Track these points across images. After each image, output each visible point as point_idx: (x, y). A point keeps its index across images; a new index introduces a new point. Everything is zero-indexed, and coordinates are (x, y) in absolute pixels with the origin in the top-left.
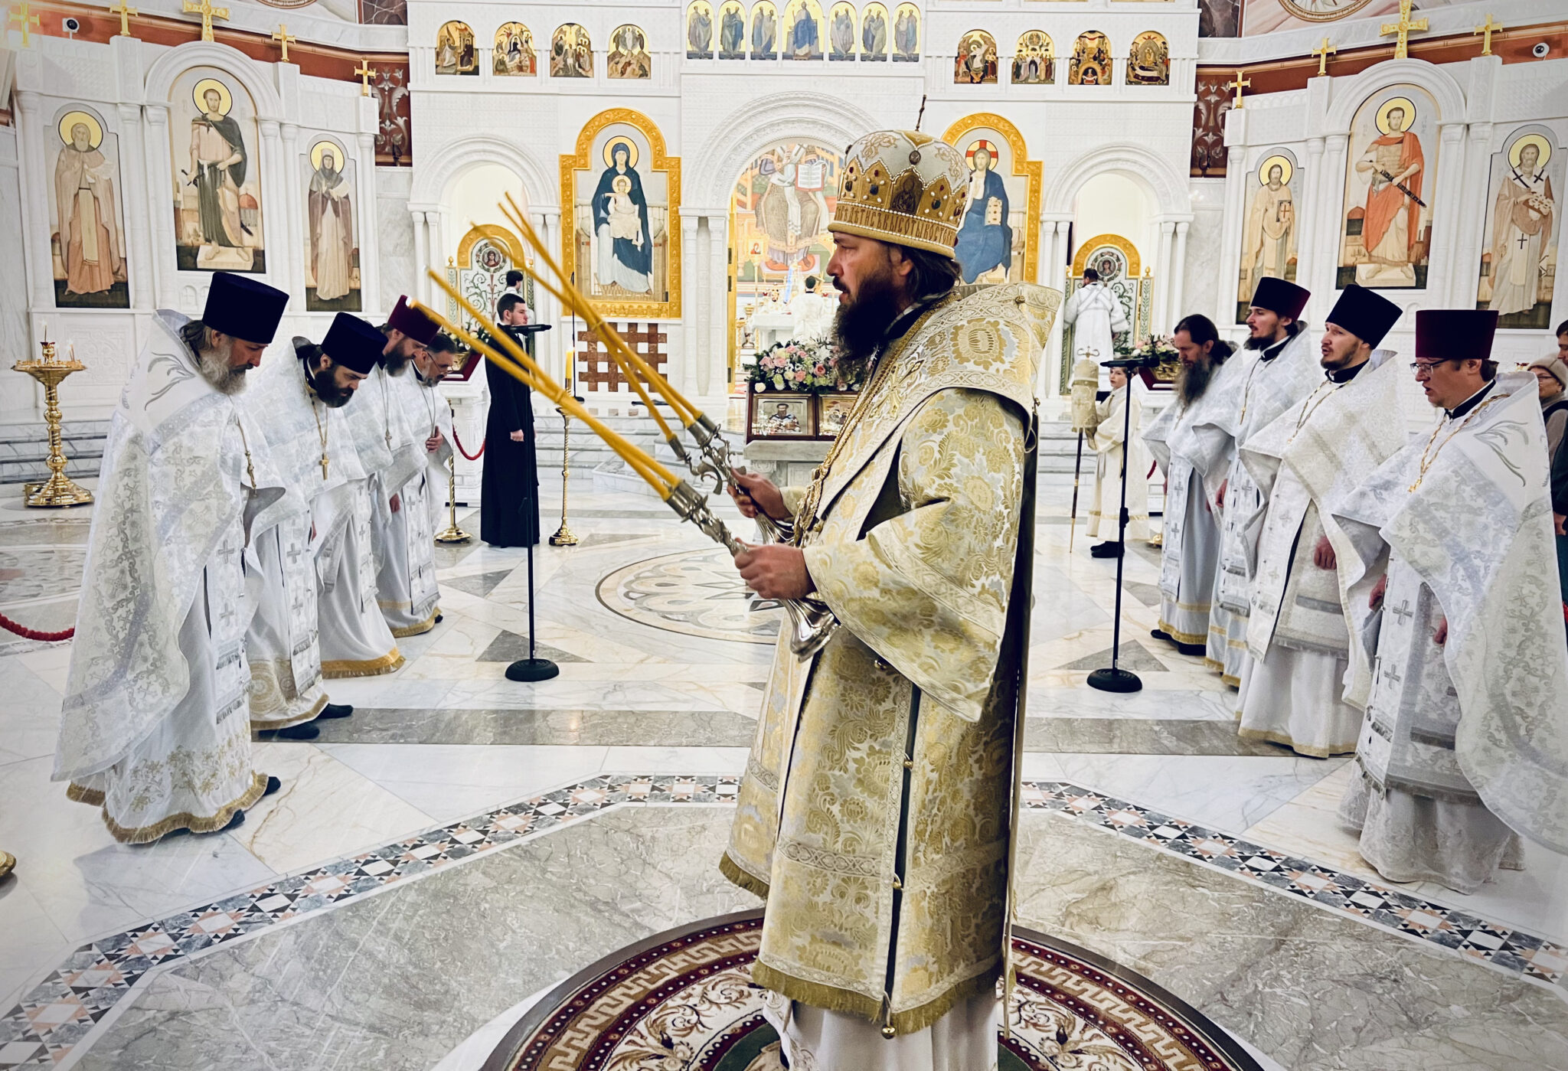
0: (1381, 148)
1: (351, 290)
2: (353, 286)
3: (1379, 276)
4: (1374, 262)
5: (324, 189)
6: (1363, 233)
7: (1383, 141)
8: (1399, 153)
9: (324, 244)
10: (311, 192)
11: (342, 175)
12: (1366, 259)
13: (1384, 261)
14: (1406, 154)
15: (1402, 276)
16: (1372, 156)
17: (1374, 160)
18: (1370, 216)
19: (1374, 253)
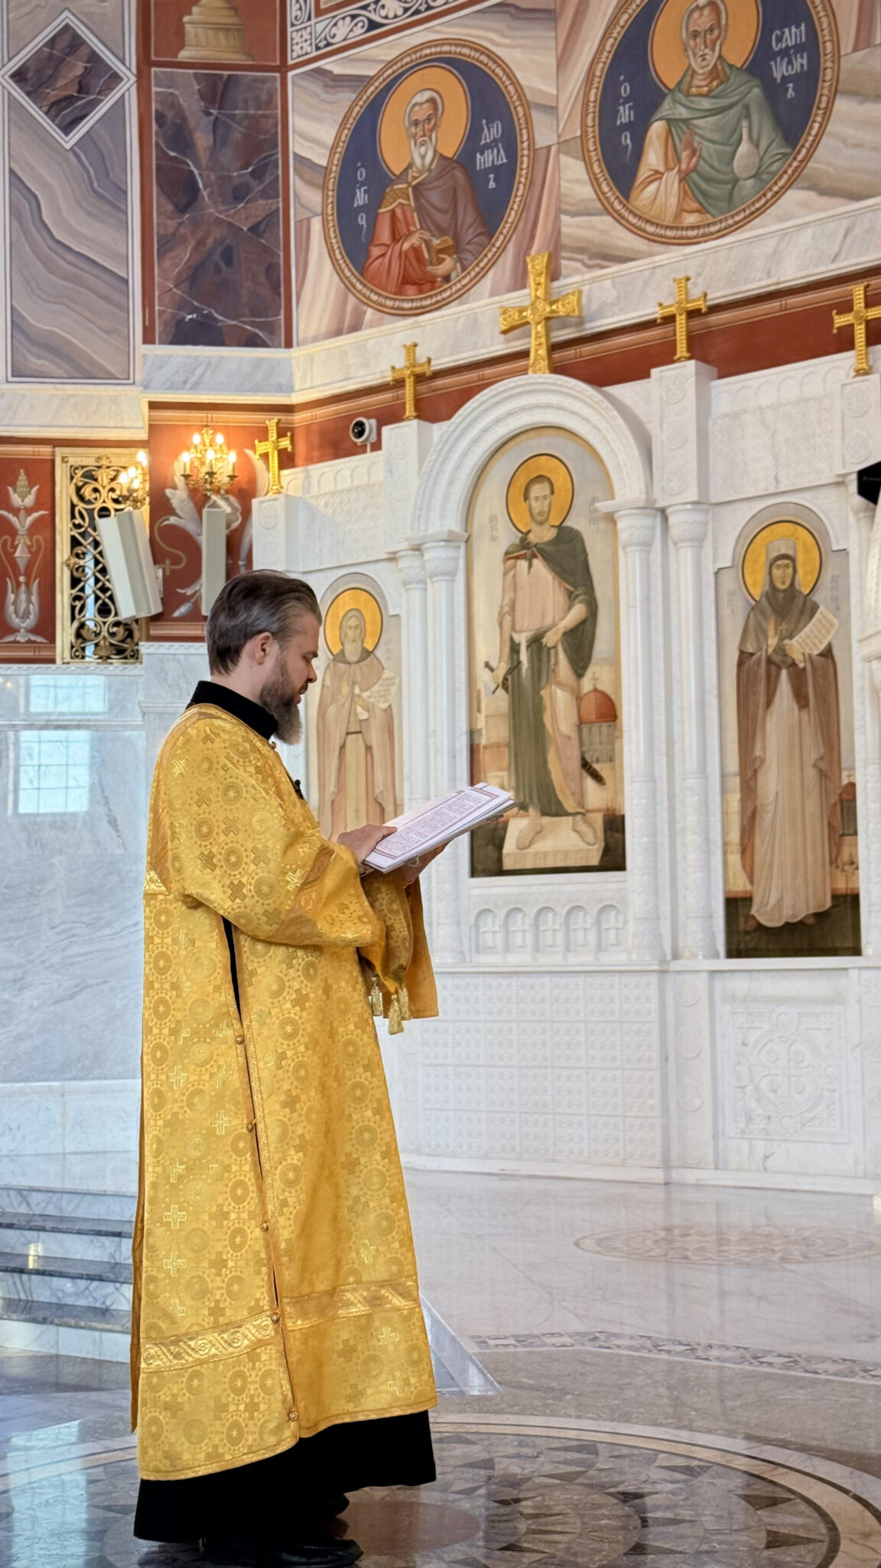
1: (835, 897)
2: (841, 885)
5: (773, 641)
9: (771, 782)
10: (744, 657)
11: (817, 597)
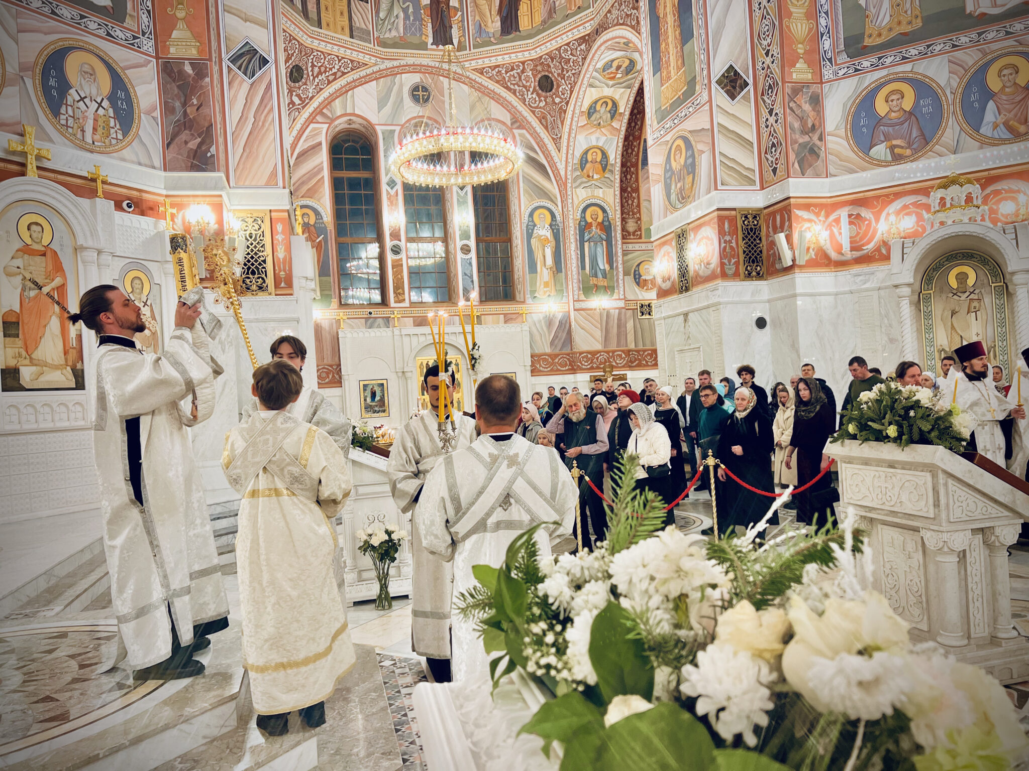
0: (26, 256)
3: (42, 379)
4: (36, 365)
6: (20, 336)
7: (26, 250)
8: (44, 265)
12: (27, 362)
13: (45, 364)
14: (50, 267)
15: (64, 378)
16: (19, 262)
17: (21, 267)
18: (26, 321)
19: (33, 356)
